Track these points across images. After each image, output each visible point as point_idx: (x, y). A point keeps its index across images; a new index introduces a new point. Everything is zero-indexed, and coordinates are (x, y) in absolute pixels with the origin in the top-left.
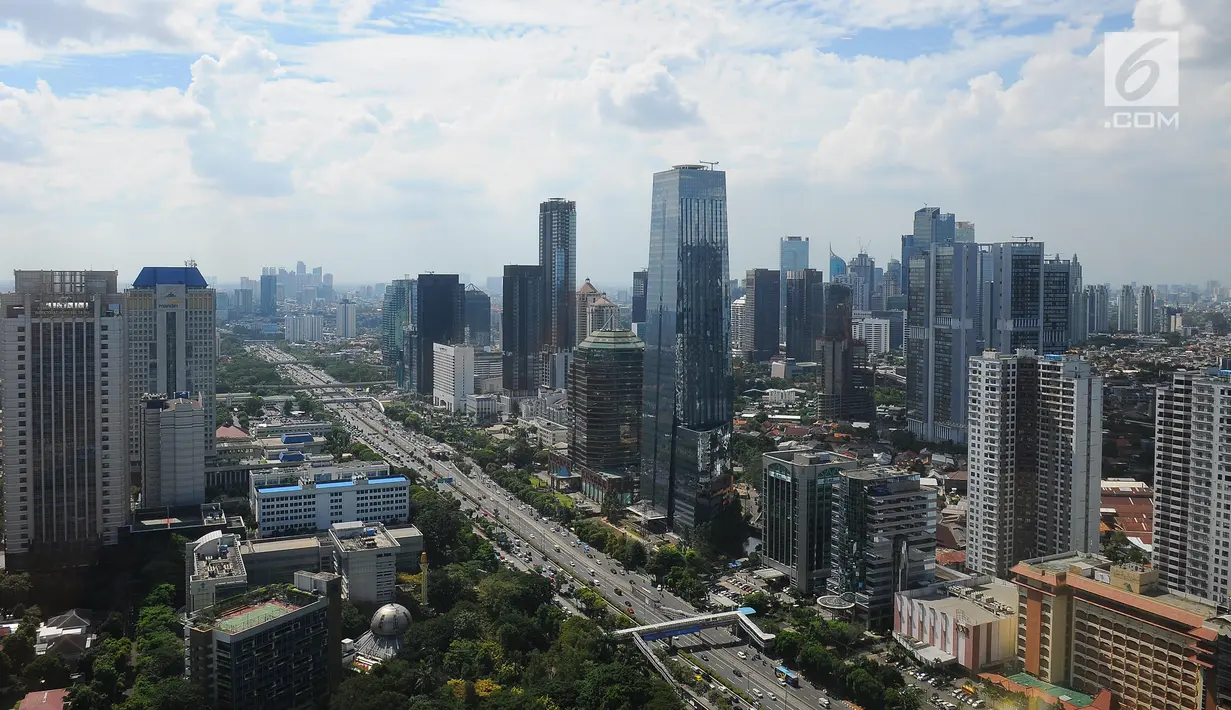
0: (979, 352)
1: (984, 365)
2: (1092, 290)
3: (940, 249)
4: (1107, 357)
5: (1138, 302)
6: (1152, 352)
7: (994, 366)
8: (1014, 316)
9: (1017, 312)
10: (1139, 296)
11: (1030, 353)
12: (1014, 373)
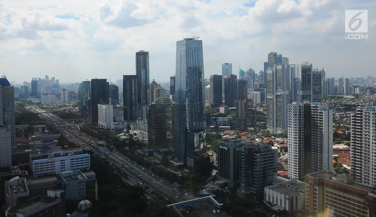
0: (291, 102)
1: (292, 107)
2: (329, 80)
3: (277, 67)
4: (334, 103)
5: (344, 84)
6: (349, 101)
7: (296, 107)
8: (302, 90)
9: (303, 88)
10: (345, 81)
11: (308, 102)
12: (303, 109)
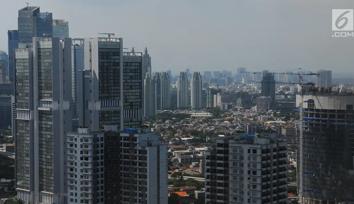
0: (75, 129)
1: (79, 140)
2: (158, 76)
3: (41, 43)
4: (170, 128)
5: (191, 85)
6: (201, 123)
7: (86, 140)
8: (101, 98)
9: (104, 95)
10: (192, 80)
11: (114, 128)
12: (102, 144)
